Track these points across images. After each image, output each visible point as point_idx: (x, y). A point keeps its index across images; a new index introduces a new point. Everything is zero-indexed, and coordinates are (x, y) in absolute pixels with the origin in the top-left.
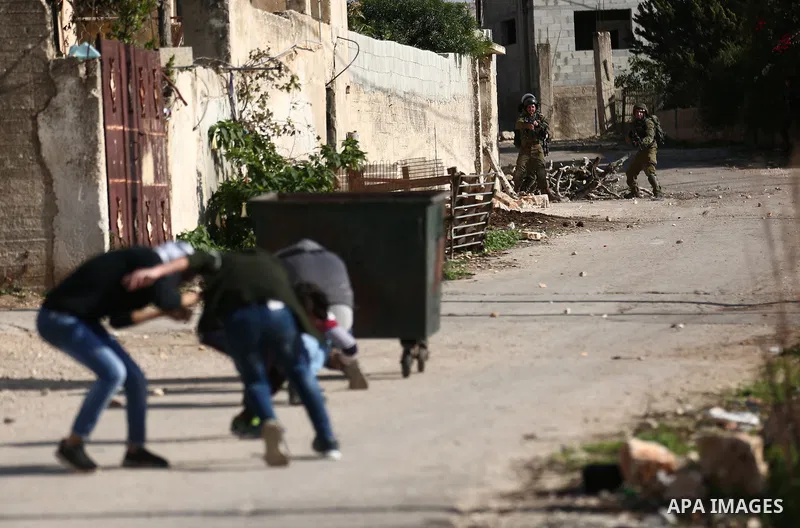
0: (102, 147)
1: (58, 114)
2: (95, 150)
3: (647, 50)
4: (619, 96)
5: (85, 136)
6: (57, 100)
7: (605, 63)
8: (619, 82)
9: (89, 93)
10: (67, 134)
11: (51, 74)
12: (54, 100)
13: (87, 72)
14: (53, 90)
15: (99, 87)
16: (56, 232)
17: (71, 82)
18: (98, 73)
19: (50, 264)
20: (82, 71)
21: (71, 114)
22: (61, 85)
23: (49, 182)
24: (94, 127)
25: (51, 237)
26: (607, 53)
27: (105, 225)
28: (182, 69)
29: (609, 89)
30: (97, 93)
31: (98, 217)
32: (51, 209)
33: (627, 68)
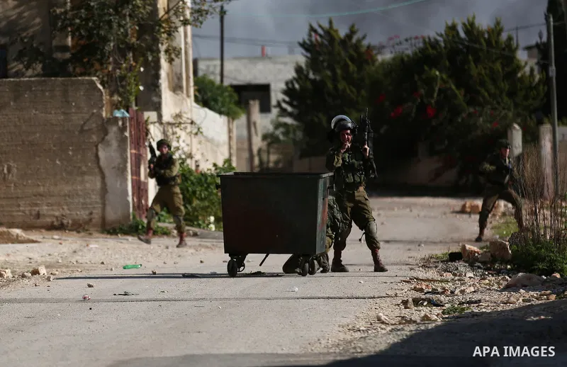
0: (129, 160)
1: (108, 144)
2: (126, 162)
3: (290, 115)
4: (265, 148)
5: (121, 155)
6: (108, 138)
7: (255, 124)
8: (265, 137)
9: (123, 134)
10: (113, 154)
11: (105, 125)
12: (106, 137)
13: (123, 124)
14: (106, 133)
15: (128, 131)
16: (107, 202)
17: (114, 129)
18: (128, 124)
19: (103, 218)
20: (120, 123)
21: (115, 144)
22: (110, 131)
23: (103, 177)
24: (125, 151)
25: (104, 205)
26: (257, 116)
27: (130, 199)
28: (152, 123)
29: (258, 142)
30: (127, 134)
31: (127, 195)
32: (104, 190)
33: (271, 128)
